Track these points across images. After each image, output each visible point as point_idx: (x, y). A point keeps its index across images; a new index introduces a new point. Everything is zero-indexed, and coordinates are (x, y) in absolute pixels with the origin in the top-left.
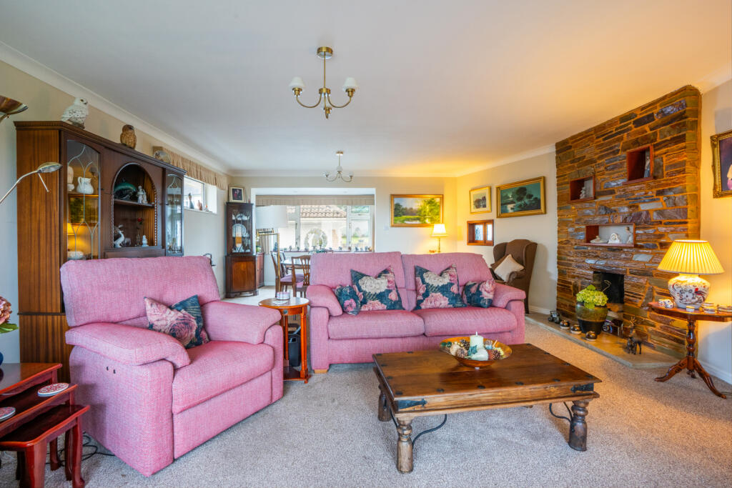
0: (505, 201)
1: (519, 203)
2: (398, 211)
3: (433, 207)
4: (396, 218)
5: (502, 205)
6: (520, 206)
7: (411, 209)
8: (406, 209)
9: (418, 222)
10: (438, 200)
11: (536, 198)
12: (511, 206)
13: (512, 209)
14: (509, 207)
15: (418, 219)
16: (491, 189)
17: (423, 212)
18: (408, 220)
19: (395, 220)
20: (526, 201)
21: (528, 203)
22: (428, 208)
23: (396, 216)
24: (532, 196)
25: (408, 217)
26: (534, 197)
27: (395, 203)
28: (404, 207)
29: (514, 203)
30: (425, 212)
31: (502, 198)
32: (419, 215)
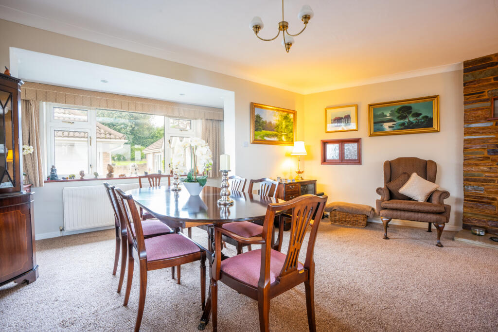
0: (379, 119)
1: (402, 121)
2: (258, 124)
3: (288, 123)
4: (256, 132)
5: (375, 123)
6: (403, 124)
7: (270, 123)
8: (265, 122)
9: (275, 139)
10: (291, 116)
11: (427, 117)
12: (391, 124)
13: (390, 127)
14: (386, 126)
15: (276, 136)
16: (357, 107)
17: (280, 127)
18: (268, 135)
19: (254, 135)
20: (412, 119)
21: (414, 122)
22: (284, 124)
23: (256, 130)
24: (421, 114)
25: (268, 132)
26: (423, 115)
27: (256, 114)
28: (264, 120)
29: (394, 121)
30: (282, 128)
31: (375, 116)
32: (277, 131)
